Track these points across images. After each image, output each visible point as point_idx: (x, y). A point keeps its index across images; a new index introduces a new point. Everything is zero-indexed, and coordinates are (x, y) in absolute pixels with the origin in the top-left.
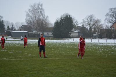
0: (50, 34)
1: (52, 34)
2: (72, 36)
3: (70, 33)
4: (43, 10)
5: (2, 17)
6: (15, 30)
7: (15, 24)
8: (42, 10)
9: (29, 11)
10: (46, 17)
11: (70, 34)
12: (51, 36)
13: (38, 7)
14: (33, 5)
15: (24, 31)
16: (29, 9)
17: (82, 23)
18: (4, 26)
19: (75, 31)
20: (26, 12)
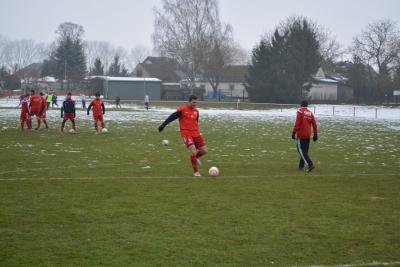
0: (239, 89)
1: (243, 88)
2: (316, 94)
3: (305, 84)
4: (214, 3)
5: (81, 29)
6: (124, 74)
8: (209, 5)
9: (165, 7)
10: (223, 30)
11: (308, 88)
12: (241, 95)
15: (147, 79)
17: (350, 49)
18: (83, 59)
19: (327, 77)
20: (156, 11)
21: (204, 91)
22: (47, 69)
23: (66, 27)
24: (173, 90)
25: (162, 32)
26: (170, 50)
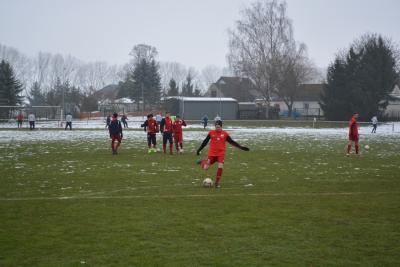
0: (314, 107)
1: (318, 106)
2: (393, 112)
3: (382, 102)
4: (288, 23)
5: (154, 51)
6: (197, 94)
7: (200, 73)
8: (283, 25)
9: (239, 28)
10: (297, 49)
11: (384, 106)
12: (317, 114)
13: (272, 13)
14: (251, 8)
16: (240, 22)
18: (158, 79)
20: (229, 32)
21: (279, 110)
22: (123, 90)
23: (140, 49)
24: (248, 109)
25: (237, 52)
26: (244, 70)
